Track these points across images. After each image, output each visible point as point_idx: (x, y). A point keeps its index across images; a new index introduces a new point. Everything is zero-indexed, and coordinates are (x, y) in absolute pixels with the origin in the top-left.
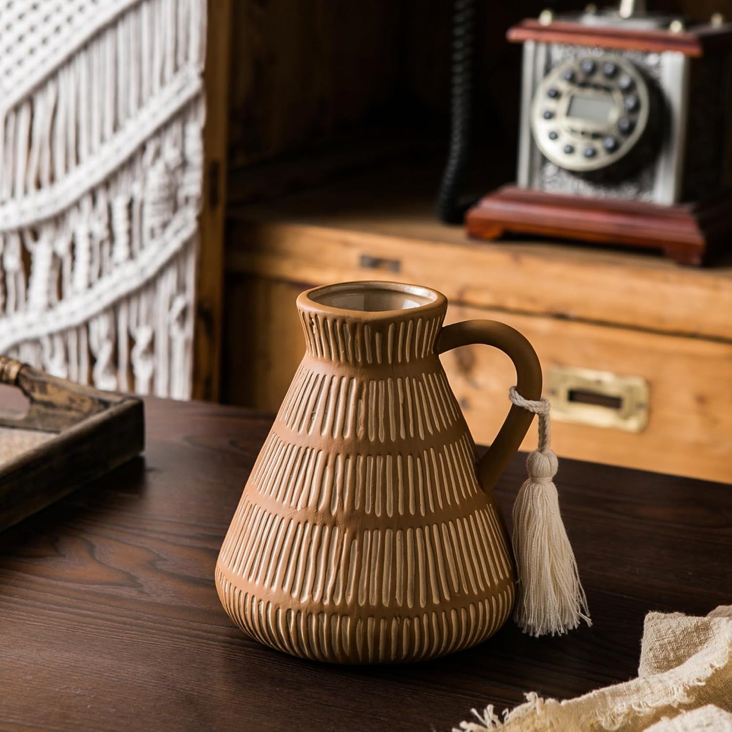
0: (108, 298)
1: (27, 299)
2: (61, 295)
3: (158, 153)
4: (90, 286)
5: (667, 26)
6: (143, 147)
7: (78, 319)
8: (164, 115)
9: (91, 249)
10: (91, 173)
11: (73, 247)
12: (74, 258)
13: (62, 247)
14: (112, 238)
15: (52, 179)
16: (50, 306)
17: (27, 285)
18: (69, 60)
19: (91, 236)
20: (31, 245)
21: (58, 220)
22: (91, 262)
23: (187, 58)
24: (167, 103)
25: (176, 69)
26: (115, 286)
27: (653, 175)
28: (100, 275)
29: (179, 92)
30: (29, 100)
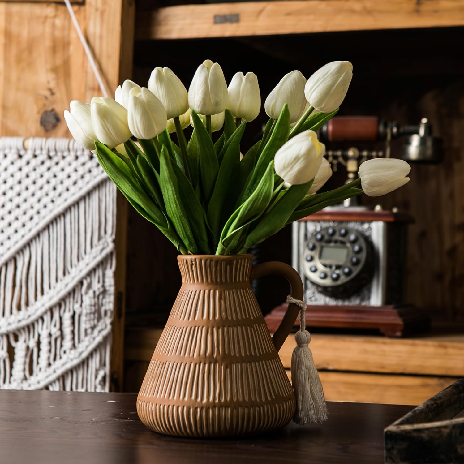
0: (59, 372)
1: (11, 375)
2: (31, 372)
3: (89, 286)
4: (50, 365)
5: (373, 208)
6: (81, 283)
7: (42, 384)
8: (92, 264)
9: (50, 343)
10: (50, 299)
11: (39, 343)
12: (39, 350)
13: (32, 344)
14: (62, 337)
15: (27, 304)
16: (25, 379)
17: (11, 367)
18: (38, 235)
19: (50, 335)
20: (13, 343)
21: (30, 328)
22: (50, 351)
23: (106, 232)
24: (95, 258)
25: (100, 238)
26: (63, 365)
27: (370, 291)
28: (55, 359)
29: (102, 251)
30: (14, 259)
